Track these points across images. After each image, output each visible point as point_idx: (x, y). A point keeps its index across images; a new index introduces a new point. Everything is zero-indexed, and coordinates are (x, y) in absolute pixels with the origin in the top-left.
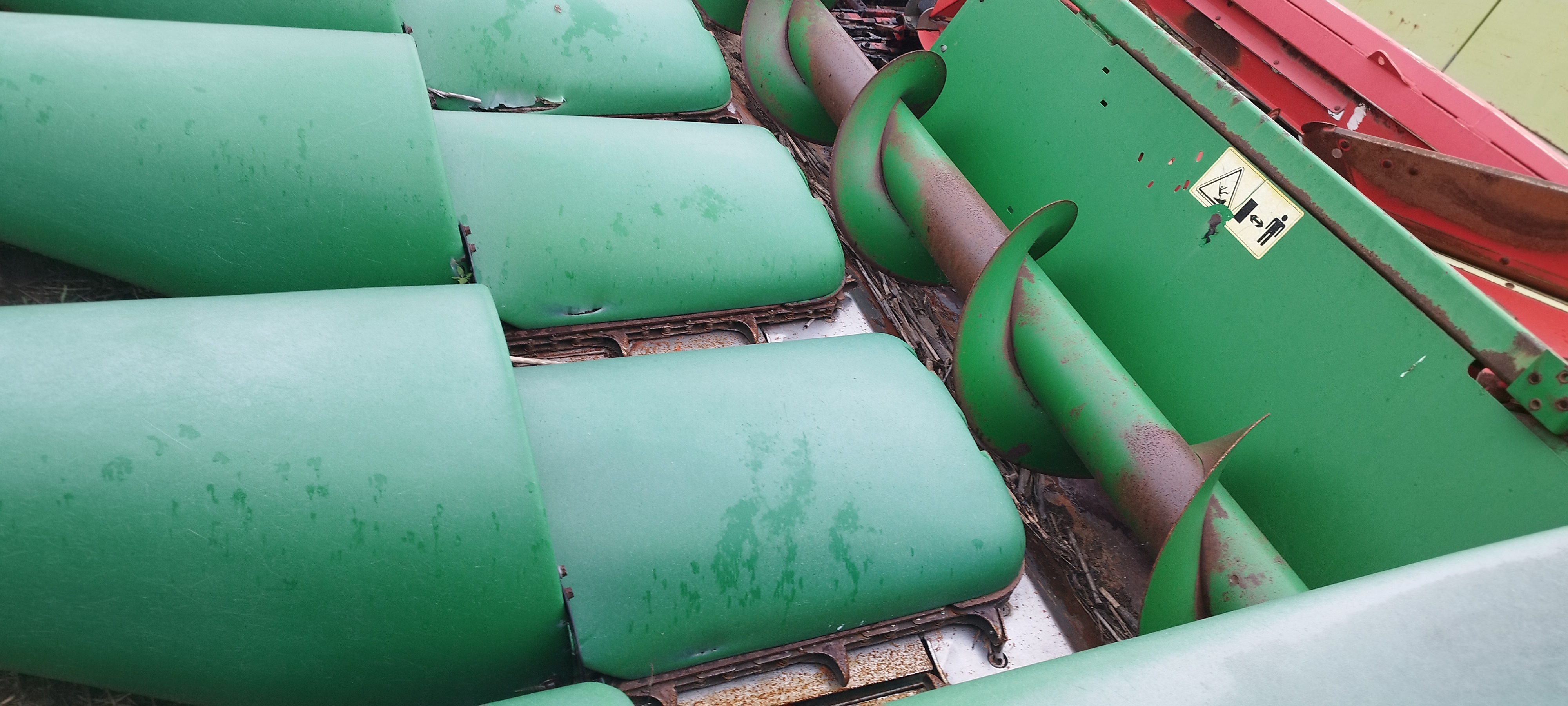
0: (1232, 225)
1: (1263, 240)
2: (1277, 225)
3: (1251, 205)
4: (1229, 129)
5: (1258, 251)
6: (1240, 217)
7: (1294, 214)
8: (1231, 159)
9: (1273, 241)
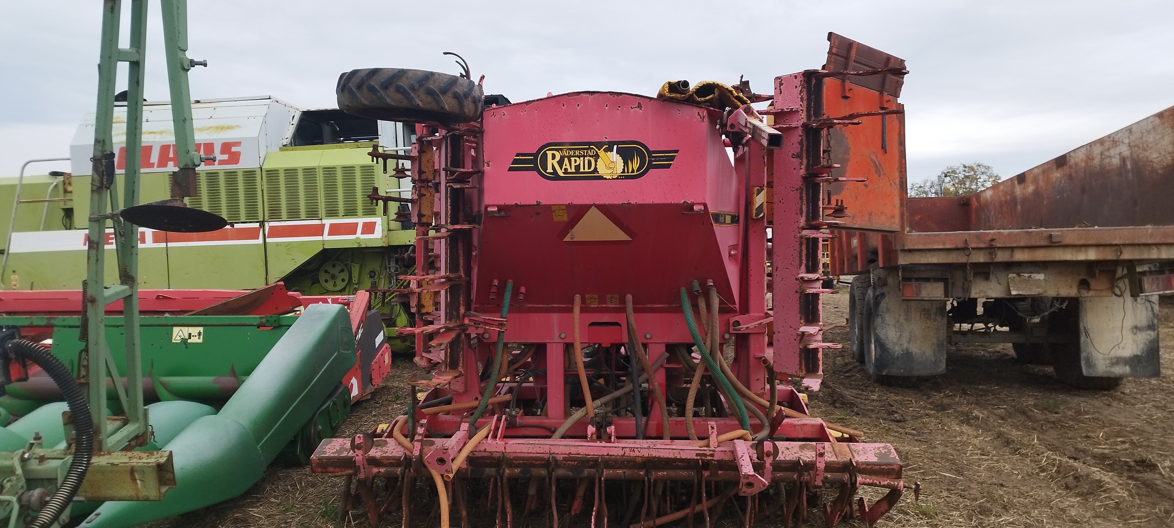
0: (189, 341)
1: (199, 338)
2: (200, 334)
3: (190, 334)
4: (170, 323)
5: (201, 341)
6: (190, 338)
7: (201, 329)
8: (176, 330)
9: (201, 337)
